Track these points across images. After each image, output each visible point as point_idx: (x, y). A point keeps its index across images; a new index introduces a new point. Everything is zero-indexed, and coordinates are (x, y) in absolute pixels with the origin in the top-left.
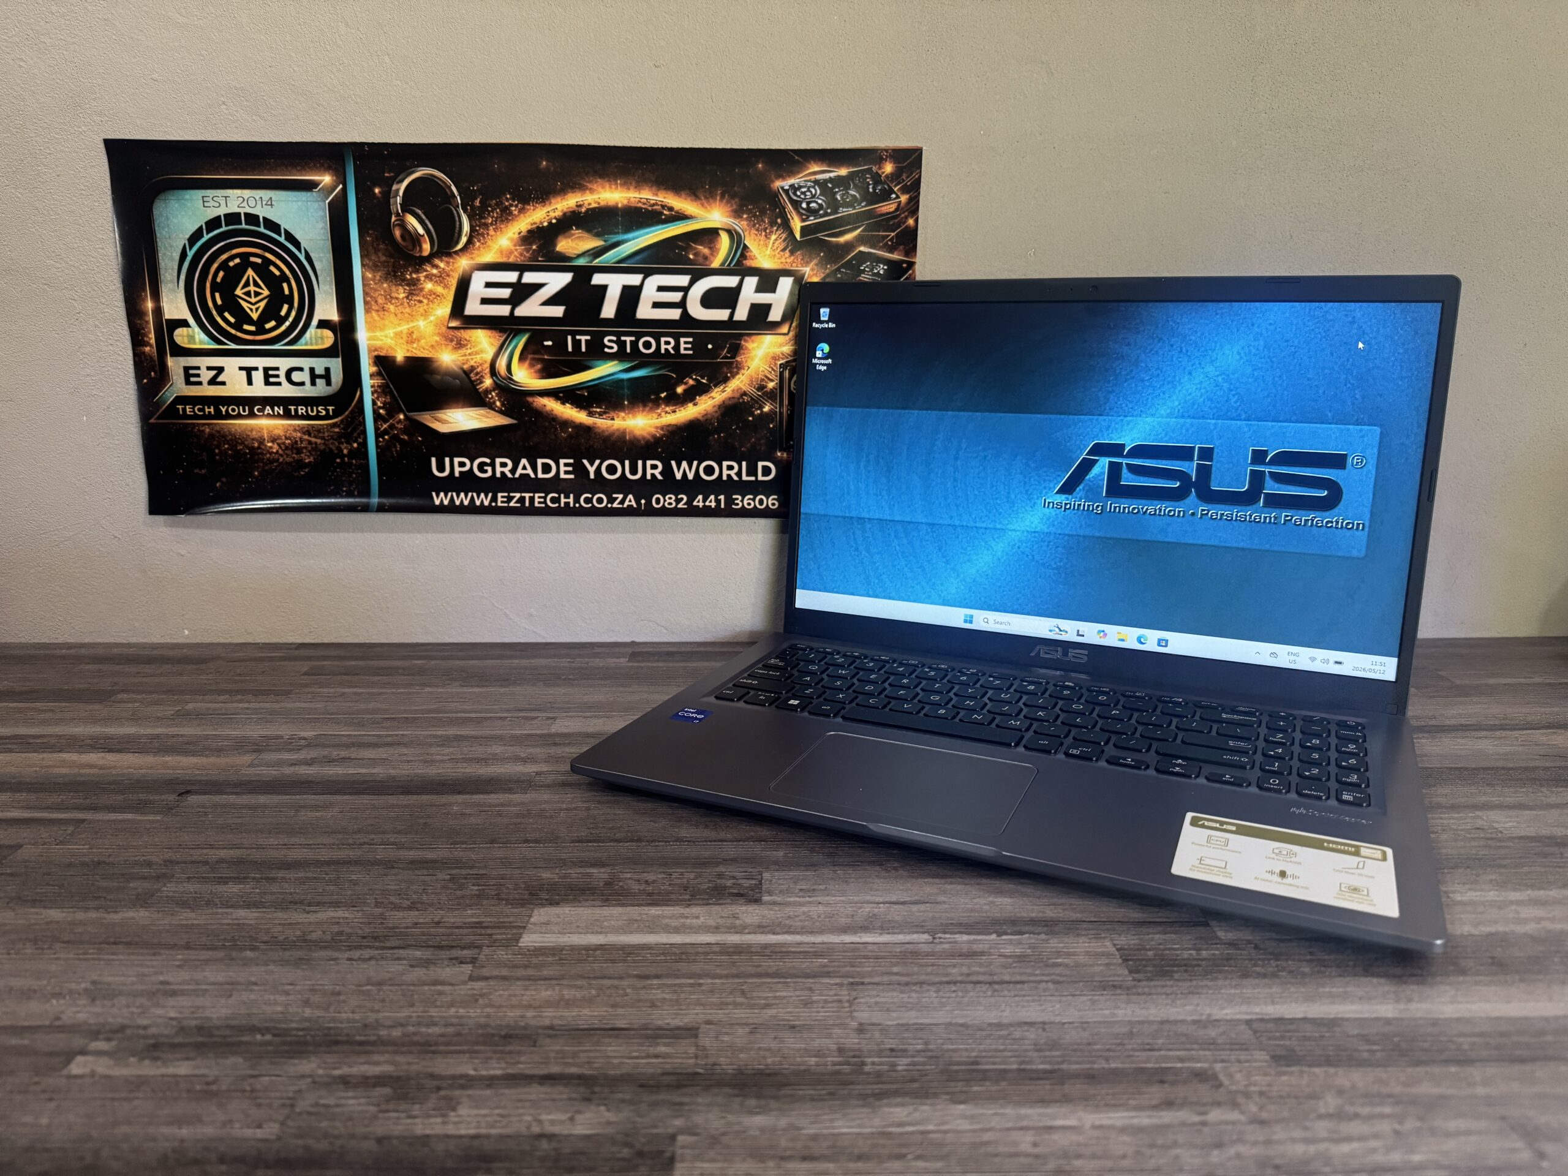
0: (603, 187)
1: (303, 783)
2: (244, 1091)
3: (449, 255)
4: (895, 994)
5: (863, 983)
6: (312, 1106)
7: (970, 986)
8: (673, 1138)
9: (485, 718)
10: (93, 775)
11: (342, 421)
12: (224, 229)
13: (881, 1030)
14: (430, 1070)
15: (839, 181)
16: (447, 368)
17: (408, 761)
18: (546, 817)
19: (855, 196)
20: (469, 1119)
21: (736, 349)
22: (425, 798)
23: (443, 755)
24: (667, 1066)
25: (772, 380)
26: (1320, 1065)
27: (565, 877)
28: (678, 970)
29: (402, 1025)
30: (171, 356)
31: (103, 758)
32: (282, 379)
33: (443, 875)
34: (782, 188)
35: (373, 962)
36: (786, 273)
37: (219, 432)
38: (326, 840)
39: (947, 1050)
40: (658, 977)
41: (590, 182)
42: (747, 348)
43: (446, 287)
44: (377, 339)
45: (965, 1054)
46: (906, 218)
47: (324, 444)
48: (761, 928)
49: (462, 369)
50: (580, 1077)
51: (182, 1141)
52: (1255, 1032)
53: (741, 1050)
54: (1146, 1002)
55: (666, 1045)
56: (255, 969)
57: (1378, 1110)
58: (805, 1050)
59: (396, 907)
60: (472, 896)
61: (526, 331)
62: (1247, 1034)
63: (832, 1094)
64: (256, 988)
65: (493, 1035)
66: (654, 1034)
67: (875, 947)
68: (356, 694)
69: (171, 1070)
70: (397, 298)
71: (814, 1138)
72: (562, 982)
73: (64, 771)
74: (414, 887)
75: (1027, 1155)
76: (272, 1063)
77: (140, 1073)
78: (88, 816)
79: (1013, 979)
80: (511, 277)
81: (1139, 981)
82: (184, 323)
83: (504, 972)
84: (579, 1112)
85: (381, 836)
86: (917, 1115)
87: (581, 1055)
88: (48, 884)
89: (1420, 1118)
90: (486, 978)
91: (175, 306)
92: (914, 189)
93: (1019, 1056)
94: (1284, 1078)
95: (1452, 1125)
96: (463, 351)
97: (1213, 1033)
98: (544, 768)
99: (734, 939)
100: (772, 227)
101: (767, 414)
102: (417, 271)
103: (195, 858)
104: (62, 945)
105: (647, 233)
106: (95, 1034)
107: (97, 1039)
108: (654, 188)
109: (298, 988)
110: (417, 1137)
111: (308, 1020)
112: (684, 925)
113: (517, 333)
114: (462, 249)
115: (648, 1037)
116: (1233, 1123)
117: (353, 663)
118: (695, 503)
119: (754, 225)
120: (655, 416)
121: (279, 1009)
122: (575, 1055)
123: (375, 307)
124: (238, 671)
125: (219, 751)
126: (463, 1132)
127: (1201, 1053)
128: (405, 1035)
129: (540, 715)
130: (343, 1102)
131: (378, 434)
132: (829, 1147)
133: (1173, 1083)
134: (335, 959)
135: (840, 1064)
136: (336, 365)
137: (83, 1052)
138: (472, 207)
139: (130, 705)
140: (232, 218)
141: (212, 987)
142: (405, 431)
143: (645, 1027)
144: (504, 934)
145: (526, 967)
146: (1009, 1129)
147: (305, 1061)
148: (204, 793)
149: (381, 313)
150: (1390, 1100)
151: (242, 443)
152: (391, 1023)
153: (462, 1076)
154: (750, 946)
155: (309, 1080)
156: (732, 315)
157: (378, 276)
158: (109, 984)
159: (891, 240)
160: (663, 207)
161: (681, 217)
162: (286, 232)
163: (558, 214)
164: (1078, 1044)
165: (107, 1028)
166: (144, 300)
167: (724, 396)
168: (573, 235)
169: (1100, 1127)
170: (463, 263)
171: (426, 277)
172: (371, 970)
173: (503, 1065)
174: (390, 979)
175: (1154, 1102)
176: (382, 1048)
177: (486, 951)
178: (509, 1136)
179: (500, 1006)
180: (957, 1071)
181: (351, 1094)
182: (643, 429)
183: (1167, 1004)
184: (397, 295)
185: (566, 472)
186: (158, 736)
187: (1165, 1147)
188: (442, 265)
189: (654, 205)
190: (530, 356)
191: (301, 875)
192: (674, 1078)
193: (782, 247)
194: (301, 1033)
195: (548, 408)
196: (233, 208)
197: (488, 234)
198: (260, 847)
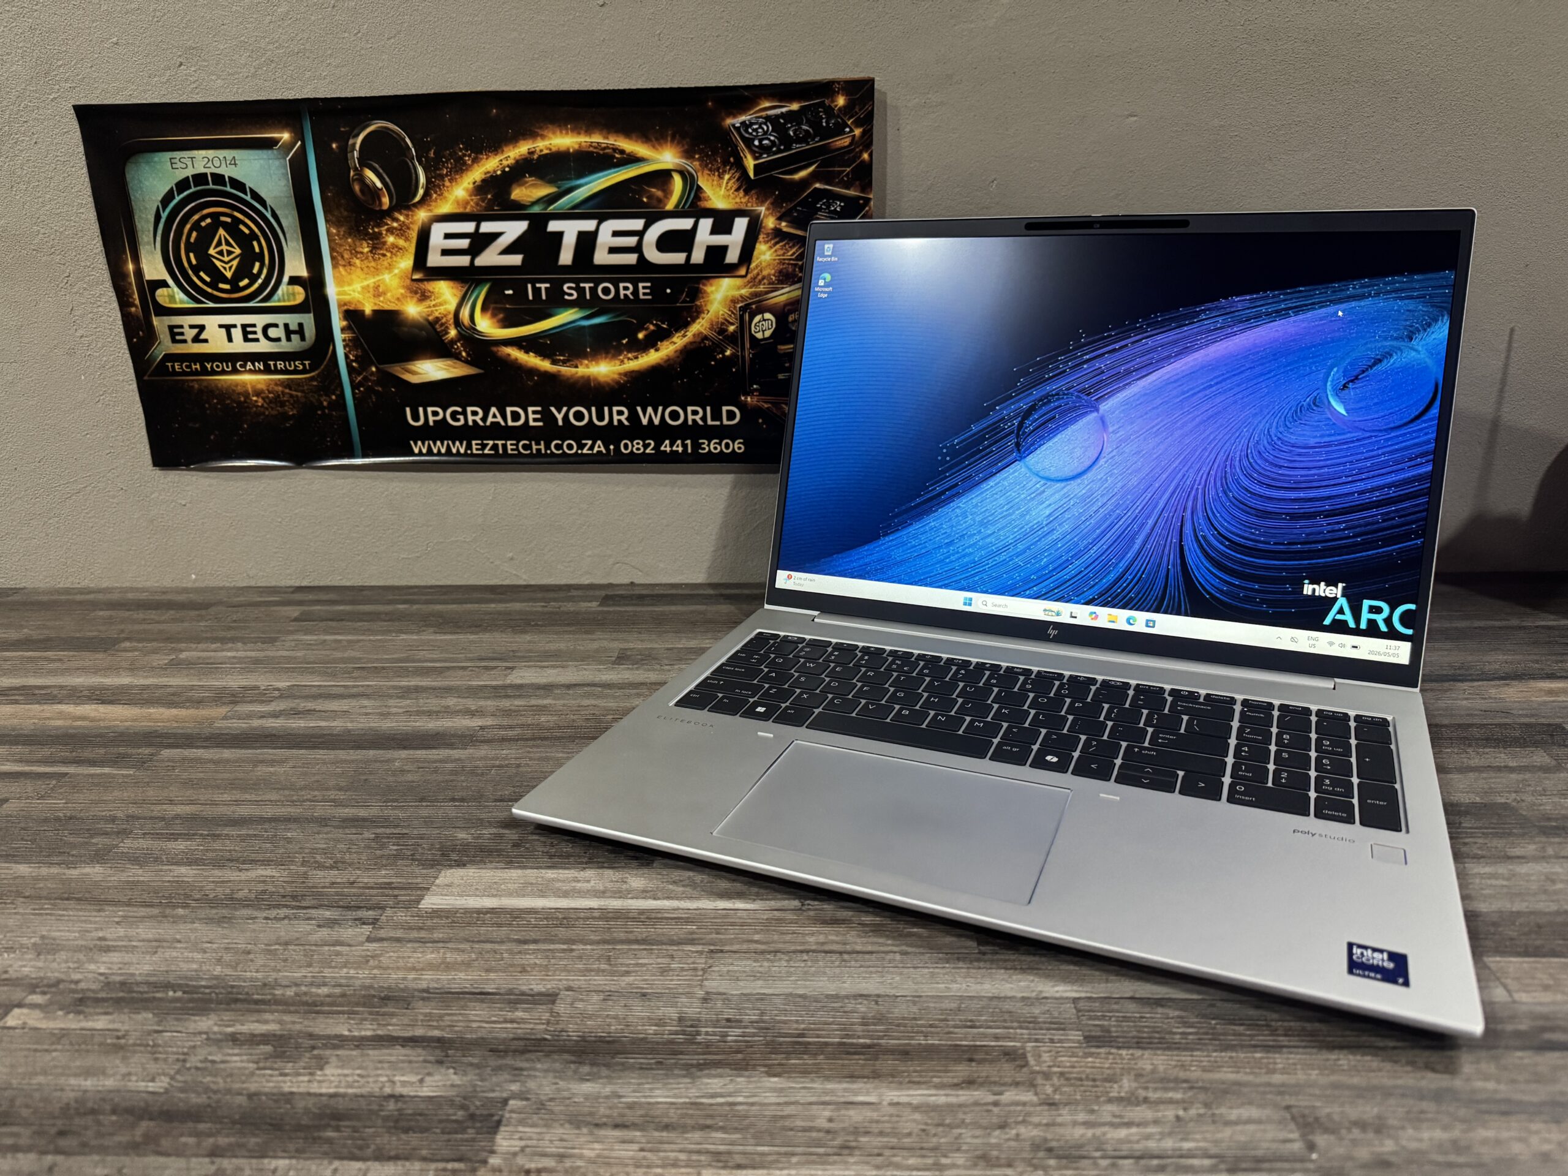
0: (554, 133)
1: (266, 736)
2: (148, 1045)
3: (408, 208)
4: (749, 962)
5: (722, 951)
6: (201, 1062)
7: (821, 956)
8: (505, 1102)
9: (448, 668)
10: (84, 727)
11: (318, 375)
12: (193, 189)
13: (724, 1000)
14: (311, 1030)
15: (790, 116)
16: (413, 320)
17: (367, 714)
18: (477, 775)
19: (807, 131)
20: (332, 1078)
21: (696, 293)
22: (372, 753)
23: (400, 707)
24: (519, 1031)
25: (732, 324)
26: (1129, 1048)
27: (478, 838)
28: (556, 935)
29: (296, 985)
30: (156, 315)
31: (96, 710)
32: (260, 335)
33: (368, 834)
34: (733, 125)
35: (286, 921)
36: (741, 213)
37: (206, 387)
38: (274, 796)
39: (780, 1022)
40: (535, 941)
41: (541, 128)
42: (705, 292)
43: (407, 239)
44: (344, 293)
45: (795, 1026)
46: (861, 152)
47: (305, 397)
48: (644, 894)
49: (427, 320)
50: (439, 1040)
51: (85, 1091)
52: (1079, 1011)
53: (590, 1017)
54: (983, 977)
55: (525, 1010)
56: (182, 926)
57: (1170, 1095)
58: (649, 1018)
59: (321, 866)
60: (389, 857)
61: (487, 281)
62: (1070, 1011)
63: (660, 1063)
64: (179, 945)
65: (374, 996)
66: (516, 999)
67: (745, 914)
68: (336, 641)
69: (90, 1024)
70: (362, 253)
71: (631, 1106)
72: (449, 945)
73: (59, 723)
74: (341, 846)
75: (819, 1130)
76: (178, 1020)
77: (63, 1026)
78: (71, 769)
79: (864, 949)
80: (469, 227)
81: (984, 954)
82: (163, 284)
83: (399, 934)
84: (429, 1074)
85: (325, 793)
86: (731, 1087)
87: (447, 1018)
88: (22, 839)
89: (1207, 1105)
90: (381, 940)
91: (153, 267)
92: (866, 122)
93: (844, 1030)
94: (1090, 1059)
95: (1234, 1114)
96: (428, 303)
97: (1036, 1011)
98: (489, 721)
99: (615, 904)
100: (725, 166)
101: (728, 357)
102: (379, 226)
103: (155, 814)
104: (22, 900)
105: (599, 178)
106: (33, 988)
107: (34, 992)
108: (605, 132)
109: (215, 946)
110: (283, 1094)
111: (216, 978)
112: (574, 890)
113: (478, 283)
114: (419, 202)
115: (510, 1002)
116: (1024, 1104)
117: (342, 608)
118: (662, 448)
119: (706, 165)
120: (618, 362)
121: (195, 966)
122: (441, 1017)
123: (342, 262)
124: (235, 617)
125: (199, 703)
126: (324, 1091)
127: (1018, 1031)
128: (297, 994)
129: (500, 664)
130: (228, 1058)
131: (354, 386)
132: (642, 1116)
133: (981, 1062)
134: (256, 918)
135: (676, 1033)
136: (308, 320)
137: (20, 1005)
138: (427, 158)
139: (130, 654)
140: (200, 178)
141: (141, 944)
142: (378, 382)
143: (510, 992)
144: (409, 895)
145: (421, 928)
146: (811, 1104)
147: (204, 1018)
148: (177, 747)
149: (348, 268)
150: (1185, 1085)
151: (229, 398)
152: (288, 983)
153: (337, 1037)
154: (629, 911)
155: (204, 1036)
156: (688, 258)
157: (342, 230)
158: (54, 939)
159: (847, 175)
160: (615, 150)
161: (632, 159)
162: (251, 190)
163: (511, 161)
164: (904, 1018)
165: (45, 982)
166: (126, 261)
167: (686, 340)
168: (527, 183)
169: (898, 1104)
170: (422, 215)
171: (388, 230)
172: (283, 930)
173: (375, 1027)
174: (298, 939)
175: (956, 1081)
176: (274, 1007)
177: (389, 912)
178: (362, 1096)
179: (388, 968)
180: (781, 1044)
181: (236, 1051)
182: (606, 376)
183: (1003, 980)
184: (361, 250)
185: (535, 420)
186: (148, 687)
187: (951, 1126)
188: (402, 218)
189: (605, 148)
190: (492, 306)
191: (244, 832)
192: (522, 1043)
193: (735, 187)
194: (207, 991)
195: (513, 357)
196: (200, 169)
197: (444, 186)
198: (214, 804)
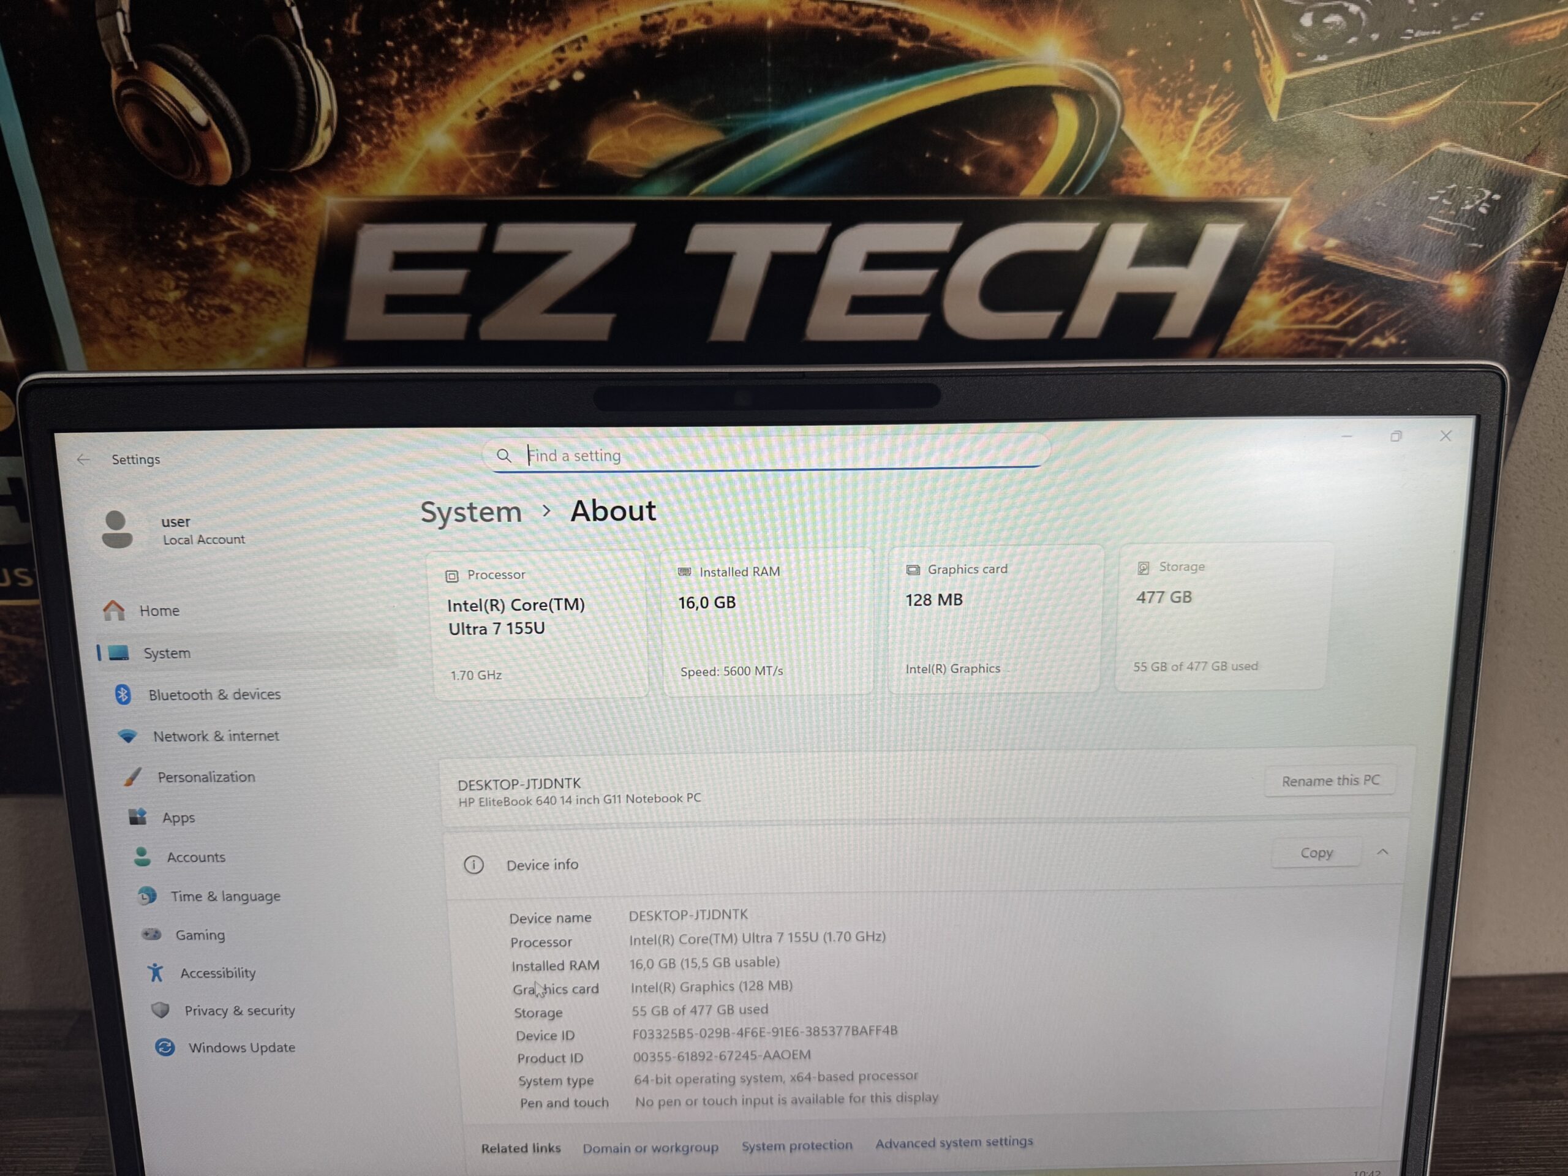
43: (287, 270)
100: (1205, 83)
102: (205, 230)
105: (846, 106)
114: (320, 166)
119: (1154, 78)
138: (338, 40)
157: (100, 243)
160: (897, 26)
161: (947, 55)
163: (589, 53)
168: (634, 114)
170: (328, 202)
171: (231, 243)
184: (159, 295)
188: (270, 210)
193: (1223, 141)
197: (391, 119)
